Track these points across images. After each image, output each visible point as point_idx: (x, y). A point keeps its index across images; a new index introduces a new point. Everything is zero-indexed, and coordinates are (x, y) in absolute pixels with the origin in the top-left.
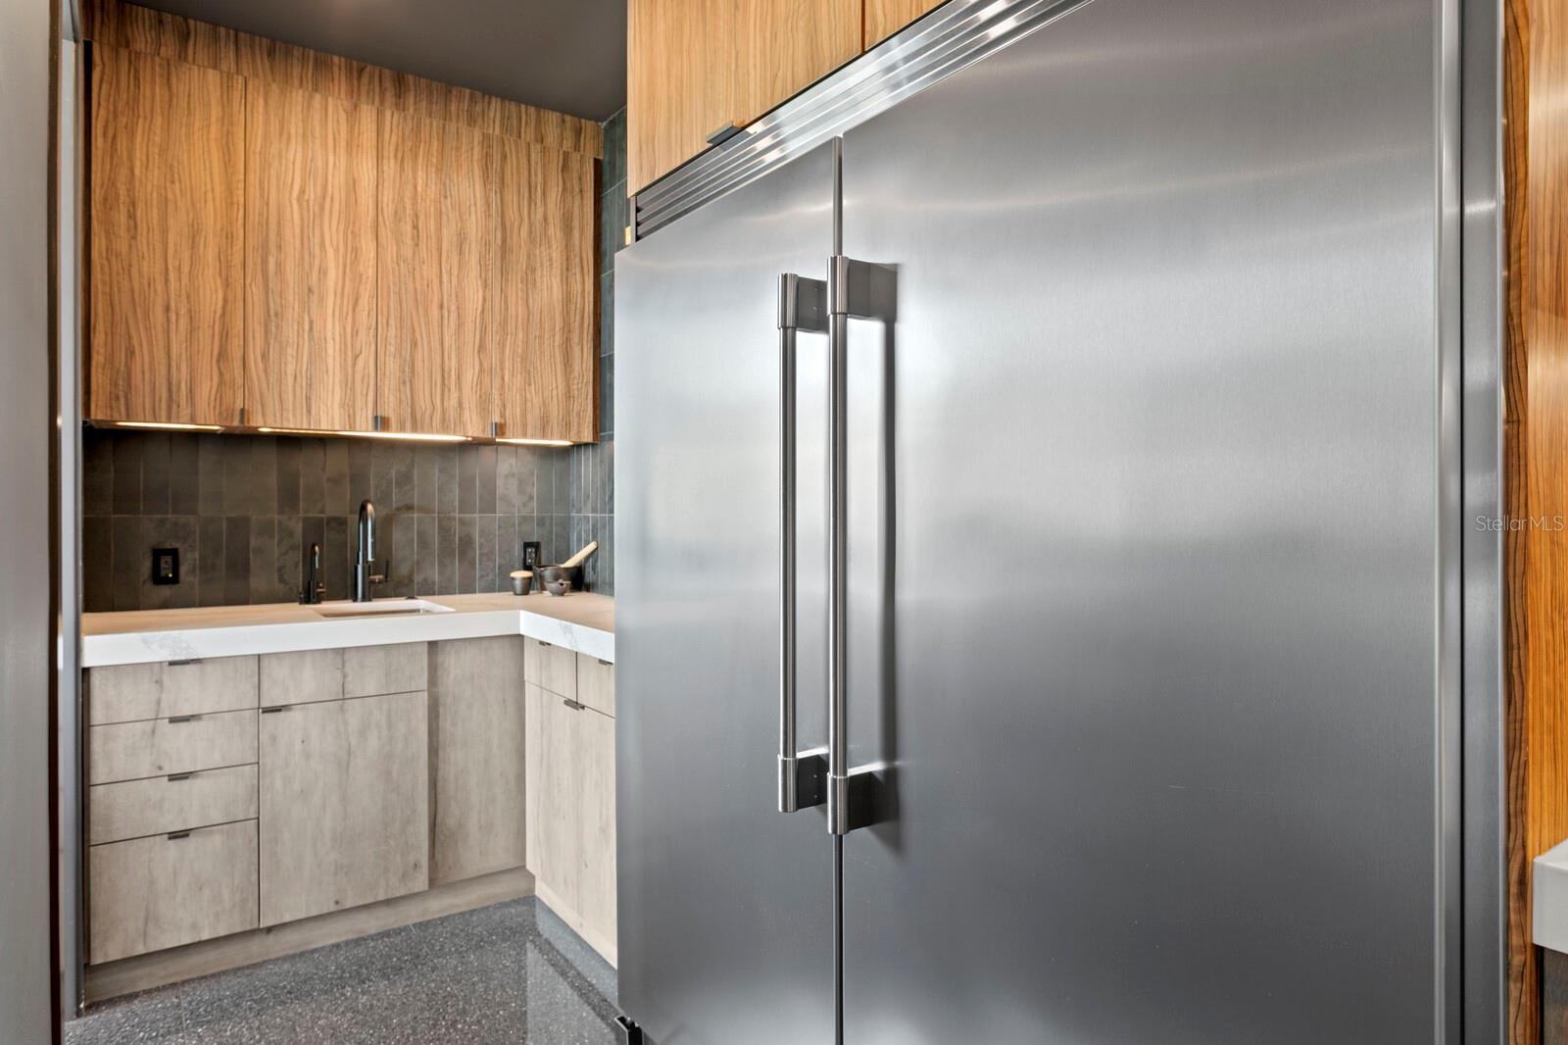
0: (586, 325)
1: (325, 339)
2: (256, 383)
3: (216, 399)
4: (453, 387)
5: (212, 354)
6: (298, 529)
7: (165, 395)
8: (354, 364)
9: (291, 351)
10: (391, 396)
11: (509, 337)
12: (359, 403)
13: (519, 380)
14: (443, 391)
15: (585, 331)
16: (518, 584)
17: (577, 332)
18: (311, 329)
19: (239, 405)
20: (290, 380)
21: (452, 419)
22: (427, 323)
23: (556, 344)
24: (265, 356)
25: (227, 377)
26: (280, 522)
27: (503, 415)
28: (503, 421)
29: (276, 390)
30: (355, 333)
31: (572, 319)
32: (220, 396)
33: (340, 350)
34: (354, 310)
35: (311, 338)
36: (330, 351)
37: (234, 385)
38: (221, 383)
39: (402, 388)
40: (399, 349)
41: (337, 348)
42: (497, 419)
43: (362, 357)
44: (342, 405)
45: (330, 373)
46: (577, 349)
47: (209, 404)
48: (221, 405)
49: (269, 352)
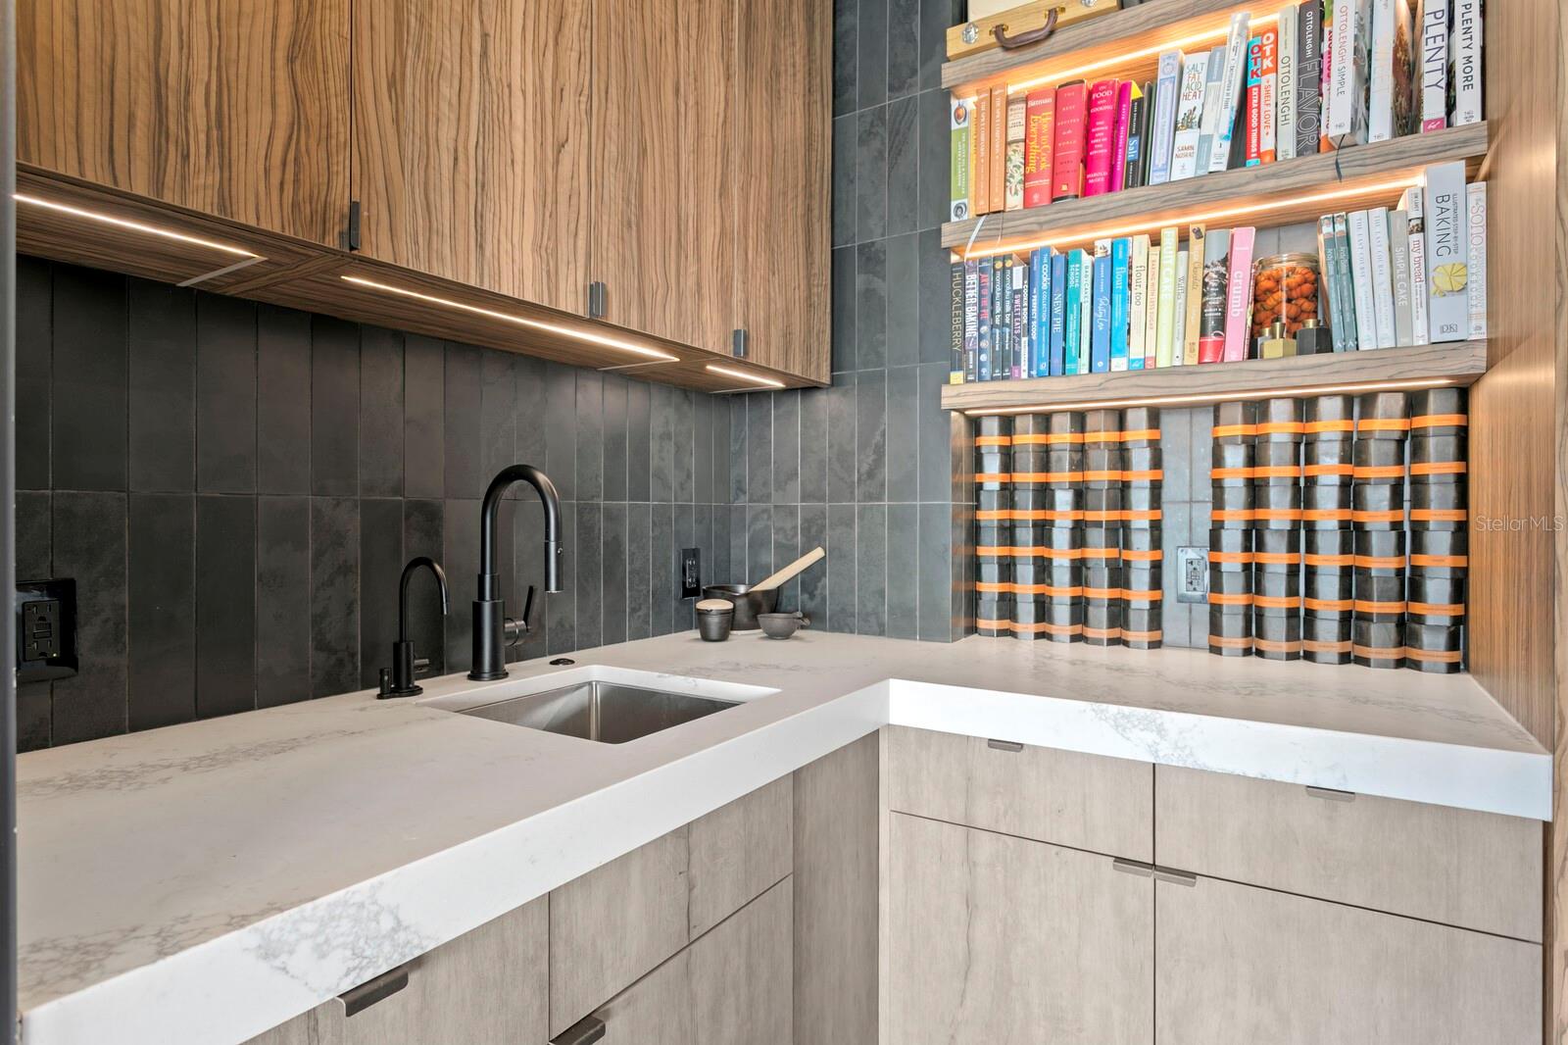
0: (825, 192)
1: (509, 86)
2: (377, 149)
3: (284, 164)
4: (690, 253)
5: (274, 37)
6: (353, 524)
7: (143, 114)
8: (557, 162)
9: (448, 91)
10: (611, 247)
11: (753, 179)
12: (564, 250)
13: (762, 260)
14: (678, 256)
15: (825, 201)
16: (714, 622)
17: (817, 197)
18: (484, 54)
19: (340, 200)
20: (447, 161)
21: (689, 313)
22: (660, 116)
23: (799, 213)
24: (395, 83)
25: (312, 111)
26: (317, 512)
27: (746, 322)
28: (746, 329)
29: (419, 176)
30: (559, 94)
31: (813, 177)
32: (295, 159)
33: (535, 121)
34: (556, 43)
35: (485, 76)
36: (518, 118)
37: (328, 137)
38: (297, 122)
39: (626, 235)
40: (623, 154)
41: (530, 117)
42: (738, 324)
43: (569, 147)
44: (537, 248)
45: (518, 168)
46: (817, 226)
47: (267, 171)
48: (296, 181)
49: (403, 74)
